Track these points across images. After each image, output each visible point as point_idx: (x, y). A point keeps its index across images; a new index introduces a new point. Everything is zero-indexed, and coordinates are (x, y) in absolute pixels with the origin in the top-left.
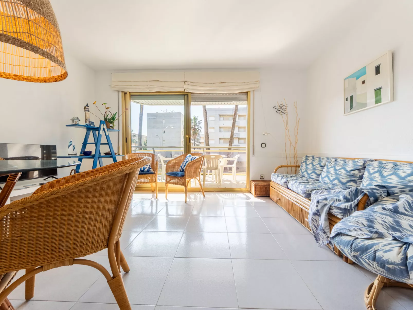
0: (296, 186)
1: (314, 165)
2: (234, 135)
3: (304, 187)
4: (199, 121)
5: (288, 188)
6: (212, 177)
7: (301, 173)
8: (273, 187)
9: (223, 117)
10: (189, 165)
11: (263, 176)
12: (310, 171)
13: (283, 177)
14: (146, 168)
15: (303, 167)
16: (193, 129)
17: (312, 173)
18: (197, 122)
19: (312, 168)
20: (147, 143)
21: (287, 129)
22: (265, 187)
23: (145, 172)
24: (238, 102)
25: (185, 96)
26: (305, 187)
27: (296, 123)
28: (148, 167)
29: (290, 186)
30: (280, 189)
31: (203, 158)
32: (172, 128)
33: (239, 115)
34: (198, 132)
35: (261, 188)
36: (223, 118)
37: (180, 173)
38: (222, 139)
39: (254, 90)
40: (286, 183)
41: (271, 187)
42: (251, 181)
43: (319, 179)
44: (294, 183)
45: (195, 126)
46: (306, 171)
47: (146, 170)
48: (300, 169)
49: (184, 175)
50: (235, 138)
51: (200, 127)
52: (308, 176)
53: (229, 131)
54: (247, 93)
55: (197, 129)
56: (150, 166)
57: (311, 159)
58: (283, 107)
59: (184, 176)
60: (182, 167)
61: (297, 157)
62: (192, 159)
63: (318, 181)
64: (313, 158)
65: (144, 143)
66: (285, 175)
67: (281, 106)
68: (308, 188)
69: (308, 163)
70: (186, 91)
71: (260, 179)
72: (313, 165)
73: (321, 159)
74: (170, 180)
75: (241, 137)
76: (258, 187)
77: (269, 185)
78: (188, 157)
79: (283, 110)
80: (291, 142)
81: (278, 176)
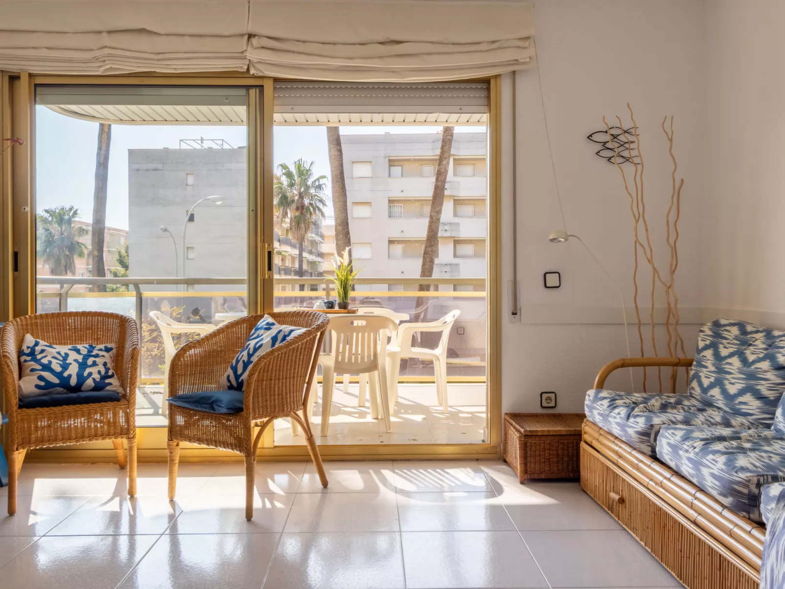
0: (692, 455)
1: (750, 360)
2: (441, 228)
3: (725, 464)
4: (318, 179)
5: (654, 457)
6: (357, 394)
7: (697, 391)
8: (595, 444)
9: (401, 166)
10: (263, 364)
11: (552, 396)
12: (733, 384)
13: (633, 409)
14: (90, 374)
15: (706, 367)
16: (294, 206)
17: (742, 392)
18: (309, 183)
19: (740, 373)
20: (128, 255)
21: (641, 219)
22: (563, 443)
23: (82, 394)
24: (454, 117)
25: (252, 92)
26: (730, 464)
27: (672, 197)
28: (99, 372)
29: (664, 448)
30: (620, 456)
31: (319, 334)
32: (219, 203)
33: (454, 160)
34: (314, 217)
35: (547, 447)
36: (400, 168)
37: (227, 397)
38: (399, 242)
39: (514, 73)
40: (649, 435)
41: (586, 443)
42: (508, 418)
43: (772, 419)
44: (678, 438)
45: (301, 196)
46: (719, 383)
47: (90, 383)
48: (692, 373)
49: (240, 405)
50: (442, 237)
51: (321, 201)
52: (726, 405)
53: (421, 215)
54: (486, 82)
55: (308, 208)
56: (109, 365)
57: (736, 338)
58: (622, 138)
59: (241, 410)
60: (235, 369)
61: (677, 323)
62: (274, 339)
63: (768, 426)
64: (744, 332)
65: (120, 256)
66: (637, 396)
67: (615, 132)
68: (743, 469)
69: (724, 352)
70: (252, 71)
71: (540, 411)
72: (744, 361)
73: (774, 337)
74: (187, 425)
75: (463, 234)
76: (535, 443)
77: (577, 436)
78: (261, 328)
79: (622, 148)
80: (655, 270)
81: (612, 406)
